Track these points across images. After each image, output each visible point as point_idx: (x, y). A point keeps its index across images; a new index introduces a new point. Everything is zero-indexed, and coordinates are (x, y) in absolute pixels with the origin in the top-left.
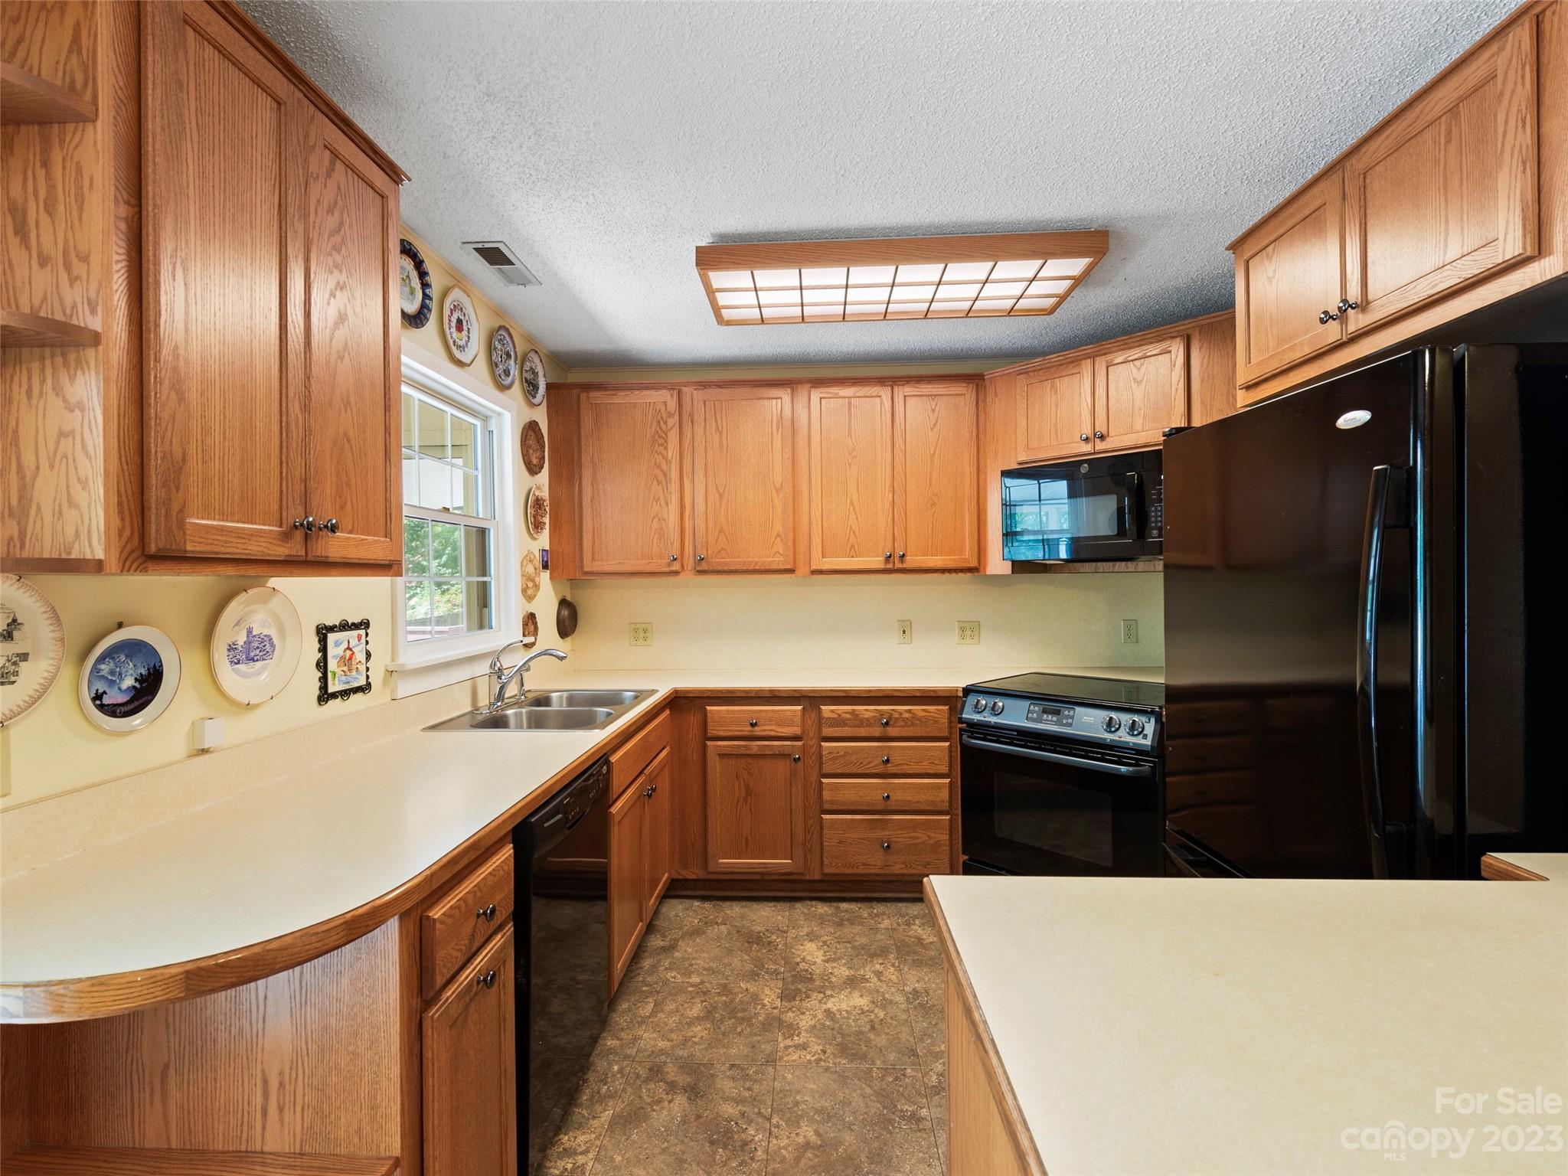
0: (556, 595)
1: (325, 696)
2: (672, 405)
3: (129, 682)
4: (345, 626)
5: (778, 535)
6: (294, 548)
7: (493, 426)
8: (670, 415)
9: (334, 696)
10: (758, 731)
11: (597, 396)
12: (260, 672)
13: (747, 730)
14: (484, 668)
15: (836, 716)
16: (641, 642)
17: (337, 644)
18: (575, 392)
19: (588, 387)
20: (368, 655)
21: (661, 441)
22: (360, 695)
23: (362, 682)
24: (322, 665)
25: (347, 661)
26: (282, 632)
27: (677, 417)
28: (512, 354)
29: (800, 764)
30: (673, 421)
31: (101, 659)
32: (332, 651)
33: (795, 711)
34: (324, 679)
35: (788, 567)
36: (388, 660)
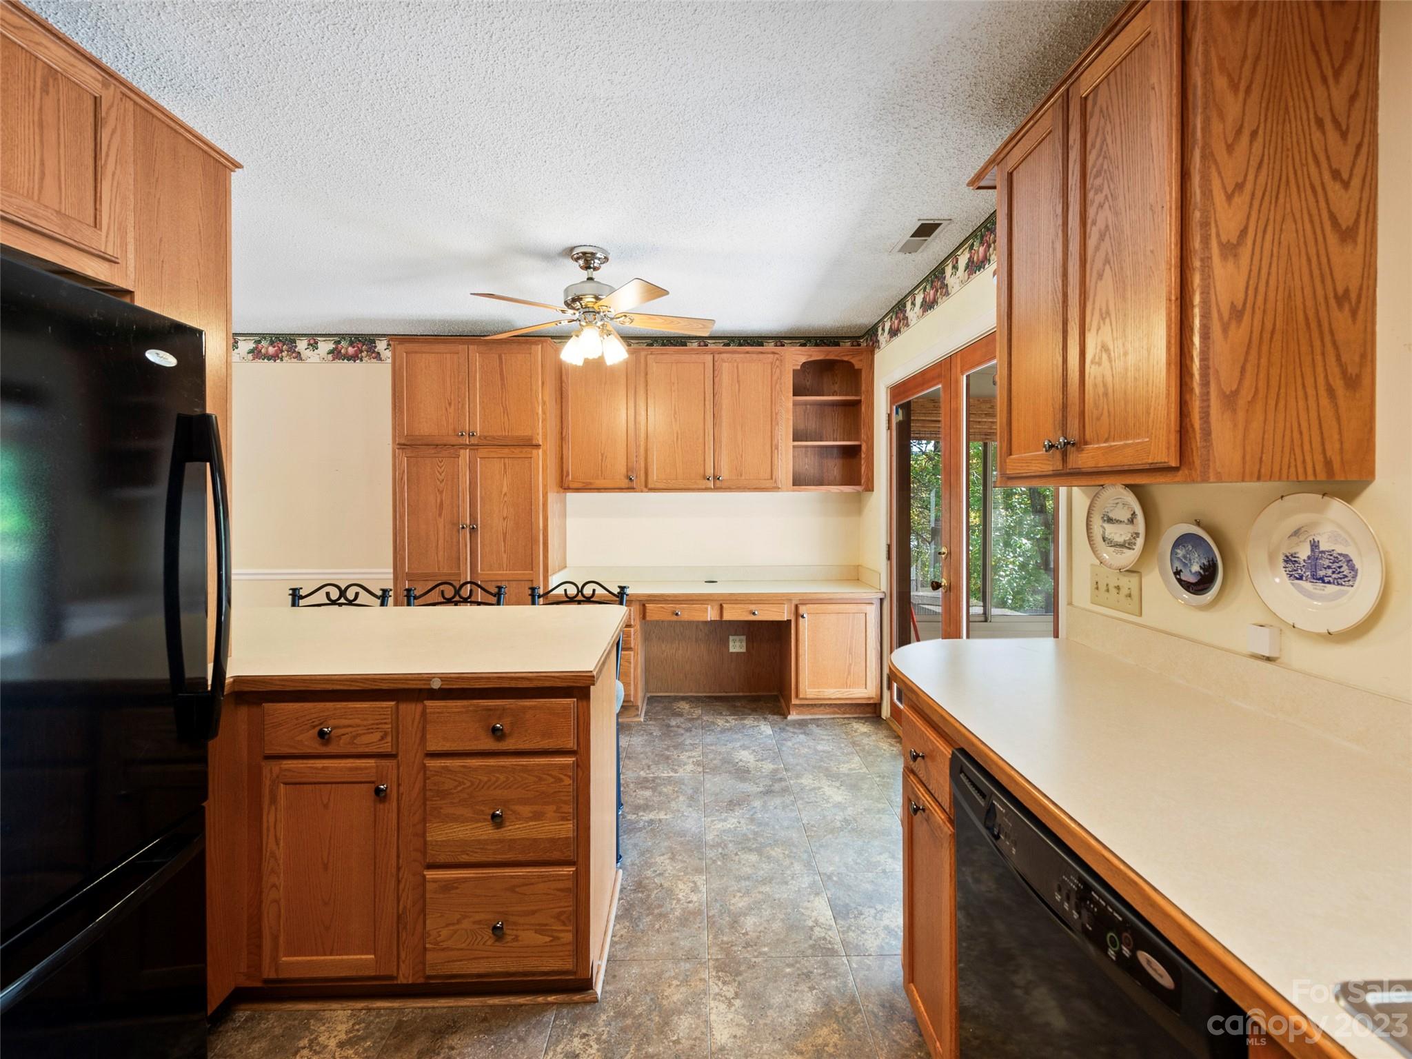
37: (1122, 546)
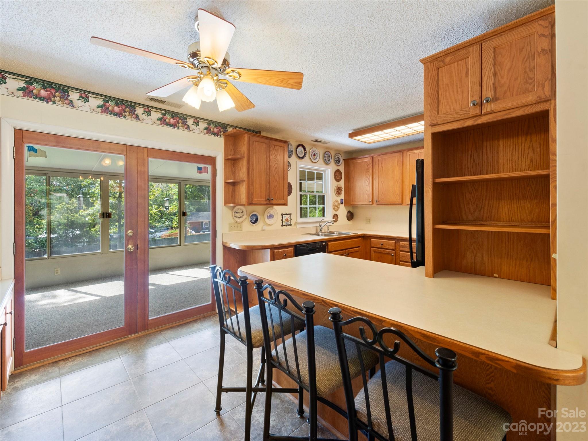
0: (347, 210)
1: (283, 225)
2: (371, 161)
3: (254, 219)
4: (287, 214)
5: (397, 194)
6: (268, 202)
7: (326, 173)
8: (370, 164)
9: (284, 225)
10: (383, 247)
11: (355, 161)
12: (272, 220)
13: (381, 246)
14: (318, 225)
15: (404, 245)
16: (368, 223)
17: (285, 217)
18: (350, 160)
19: (352, 159)
20: (291, 219)
21: (368, 171)
22: (290, 226)
23: (290, 224)
24: (282, 220)
25: (287, 220)
26: (275, 215)
27: (372, 164)
28: (331, 156)
29: (394, 257)
30: (371, 165)
31: (251, 216)
32: (284, 218)
33: (393, 242)
34: (283, 222)
35: (400, 203)
36: (296, 221)
37: (240, 217)
